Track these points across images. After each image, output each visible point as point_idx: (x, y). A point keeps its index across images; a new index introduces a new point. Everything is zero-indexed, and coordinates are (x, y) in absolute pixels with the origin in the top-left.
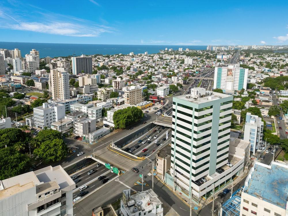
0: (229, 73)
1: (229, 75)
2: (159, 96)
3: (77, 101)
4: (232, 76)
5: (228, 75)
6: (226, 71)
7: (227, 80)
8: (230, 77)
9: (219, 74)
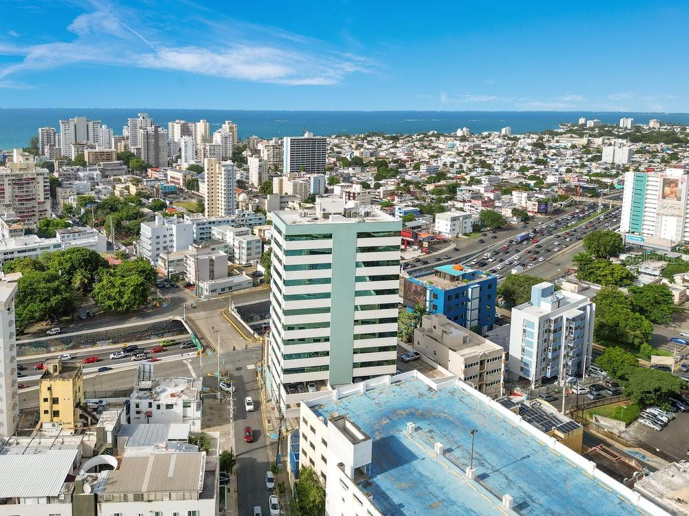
0: (668, 190)
1: (668, 196)
2: (440, 233)
3: (233, 221)
4: (679, 199)
5: (664, 197)
6: (657, 184)
7: (662, 211)
8: (671, 201)
9: (639, 192)
